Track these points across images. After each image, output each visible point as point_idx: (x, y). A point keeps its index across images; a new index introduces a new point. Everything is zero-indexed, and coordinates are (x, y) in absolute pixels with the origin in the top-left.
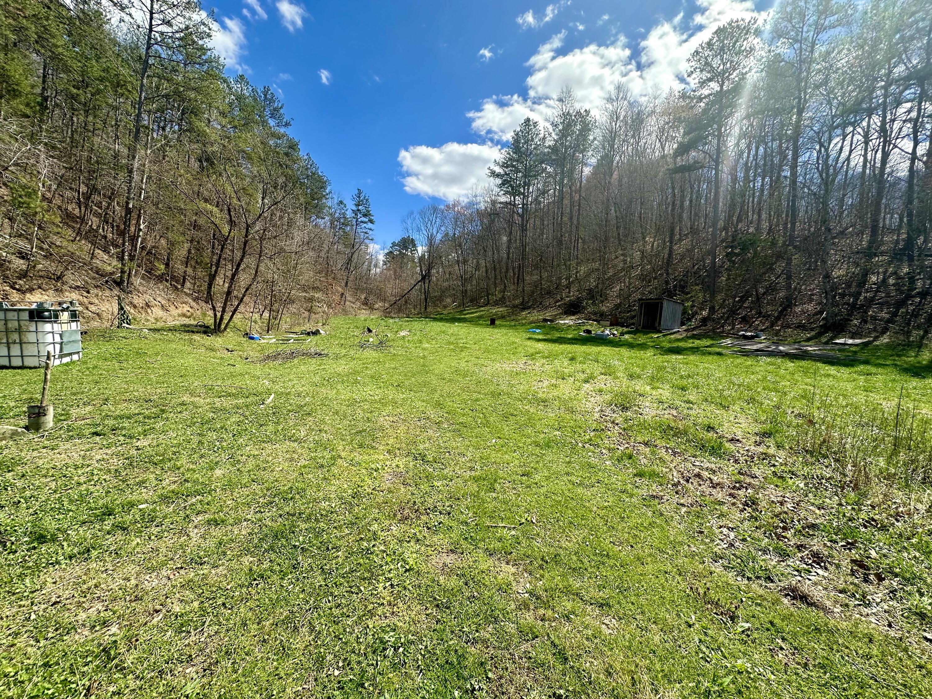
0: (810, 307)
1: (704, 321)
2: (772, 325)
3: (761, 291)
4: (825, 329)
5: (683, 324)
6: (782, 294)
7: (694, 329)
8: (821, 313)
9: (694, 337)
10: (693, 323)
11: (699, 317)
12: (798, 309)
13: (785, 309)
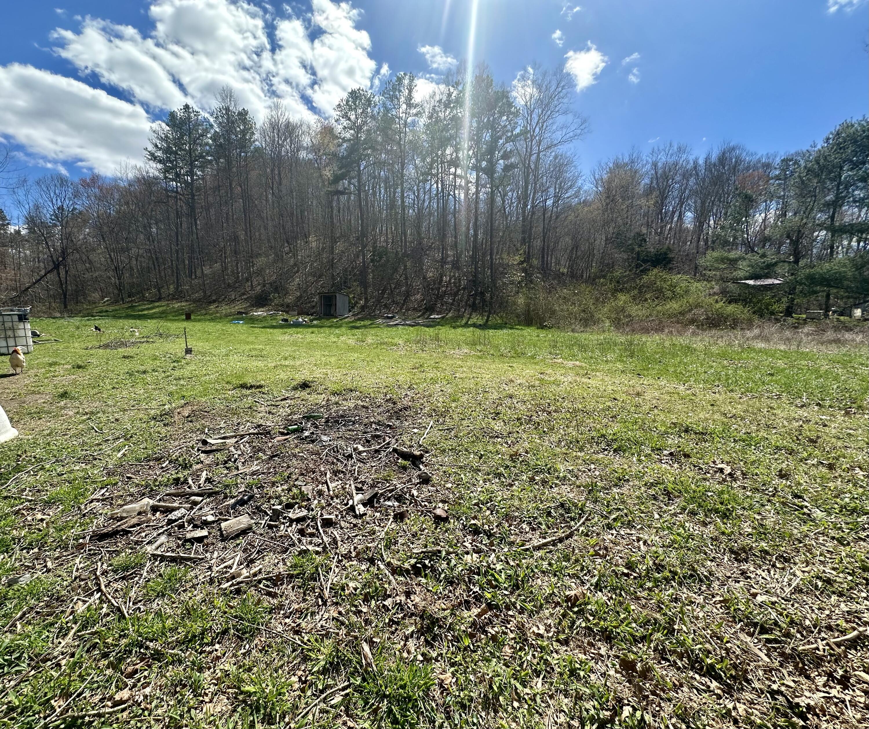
0: (418, 297)
1: (363, 308)
2: (401, 309)
3: (393, 286)
4: (426, 310)
5: (350, 311)
6: (403, 289)
7: (358, 314)
8: (423, 300)
9: (359, 319)
10: (356, 310)
11: (359, 305)
12: (413, 298)
13: (406, 299)
